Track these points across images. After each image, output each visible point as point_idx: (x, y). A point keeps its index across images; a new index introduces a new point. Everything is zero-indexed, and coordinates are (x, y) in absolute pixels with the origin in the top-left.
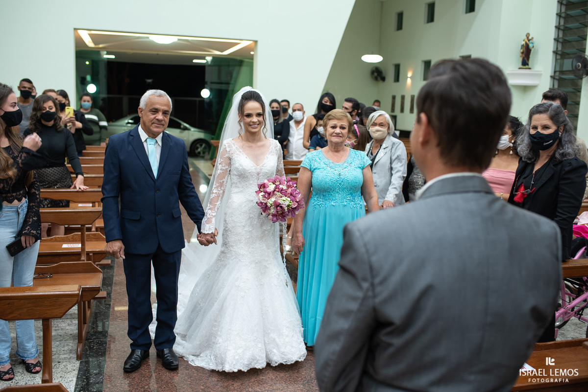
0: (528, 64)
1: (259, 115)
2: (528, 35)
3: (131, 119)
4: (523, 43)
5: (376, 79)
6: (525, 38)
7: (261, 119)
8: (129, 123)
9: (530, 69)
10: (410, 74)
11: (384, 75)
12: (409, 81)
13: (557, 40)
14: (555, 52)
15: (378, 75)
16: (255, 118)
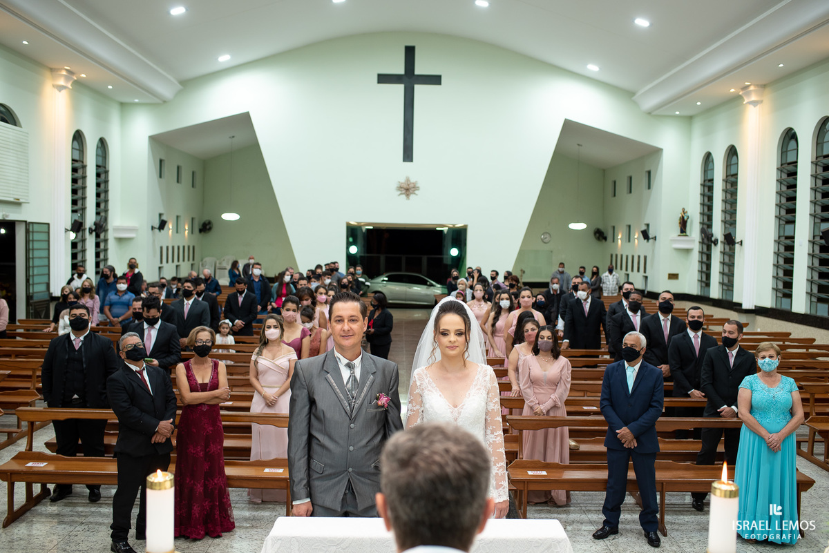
0: (685, 232)
1: (459, 333)
2: (684, 210)
3: (386, 277)
4: (680, 215)
5: (598, 239)
6: (682, 211)
7: (462, 339)
8: (384, 280)
9: (686, 236)
10: (619, 237)
11: (605, 235)
12: (620, 241)
13: (702, 214)
14: (702, 223)
15: (600, 235)
16: (452, 337)
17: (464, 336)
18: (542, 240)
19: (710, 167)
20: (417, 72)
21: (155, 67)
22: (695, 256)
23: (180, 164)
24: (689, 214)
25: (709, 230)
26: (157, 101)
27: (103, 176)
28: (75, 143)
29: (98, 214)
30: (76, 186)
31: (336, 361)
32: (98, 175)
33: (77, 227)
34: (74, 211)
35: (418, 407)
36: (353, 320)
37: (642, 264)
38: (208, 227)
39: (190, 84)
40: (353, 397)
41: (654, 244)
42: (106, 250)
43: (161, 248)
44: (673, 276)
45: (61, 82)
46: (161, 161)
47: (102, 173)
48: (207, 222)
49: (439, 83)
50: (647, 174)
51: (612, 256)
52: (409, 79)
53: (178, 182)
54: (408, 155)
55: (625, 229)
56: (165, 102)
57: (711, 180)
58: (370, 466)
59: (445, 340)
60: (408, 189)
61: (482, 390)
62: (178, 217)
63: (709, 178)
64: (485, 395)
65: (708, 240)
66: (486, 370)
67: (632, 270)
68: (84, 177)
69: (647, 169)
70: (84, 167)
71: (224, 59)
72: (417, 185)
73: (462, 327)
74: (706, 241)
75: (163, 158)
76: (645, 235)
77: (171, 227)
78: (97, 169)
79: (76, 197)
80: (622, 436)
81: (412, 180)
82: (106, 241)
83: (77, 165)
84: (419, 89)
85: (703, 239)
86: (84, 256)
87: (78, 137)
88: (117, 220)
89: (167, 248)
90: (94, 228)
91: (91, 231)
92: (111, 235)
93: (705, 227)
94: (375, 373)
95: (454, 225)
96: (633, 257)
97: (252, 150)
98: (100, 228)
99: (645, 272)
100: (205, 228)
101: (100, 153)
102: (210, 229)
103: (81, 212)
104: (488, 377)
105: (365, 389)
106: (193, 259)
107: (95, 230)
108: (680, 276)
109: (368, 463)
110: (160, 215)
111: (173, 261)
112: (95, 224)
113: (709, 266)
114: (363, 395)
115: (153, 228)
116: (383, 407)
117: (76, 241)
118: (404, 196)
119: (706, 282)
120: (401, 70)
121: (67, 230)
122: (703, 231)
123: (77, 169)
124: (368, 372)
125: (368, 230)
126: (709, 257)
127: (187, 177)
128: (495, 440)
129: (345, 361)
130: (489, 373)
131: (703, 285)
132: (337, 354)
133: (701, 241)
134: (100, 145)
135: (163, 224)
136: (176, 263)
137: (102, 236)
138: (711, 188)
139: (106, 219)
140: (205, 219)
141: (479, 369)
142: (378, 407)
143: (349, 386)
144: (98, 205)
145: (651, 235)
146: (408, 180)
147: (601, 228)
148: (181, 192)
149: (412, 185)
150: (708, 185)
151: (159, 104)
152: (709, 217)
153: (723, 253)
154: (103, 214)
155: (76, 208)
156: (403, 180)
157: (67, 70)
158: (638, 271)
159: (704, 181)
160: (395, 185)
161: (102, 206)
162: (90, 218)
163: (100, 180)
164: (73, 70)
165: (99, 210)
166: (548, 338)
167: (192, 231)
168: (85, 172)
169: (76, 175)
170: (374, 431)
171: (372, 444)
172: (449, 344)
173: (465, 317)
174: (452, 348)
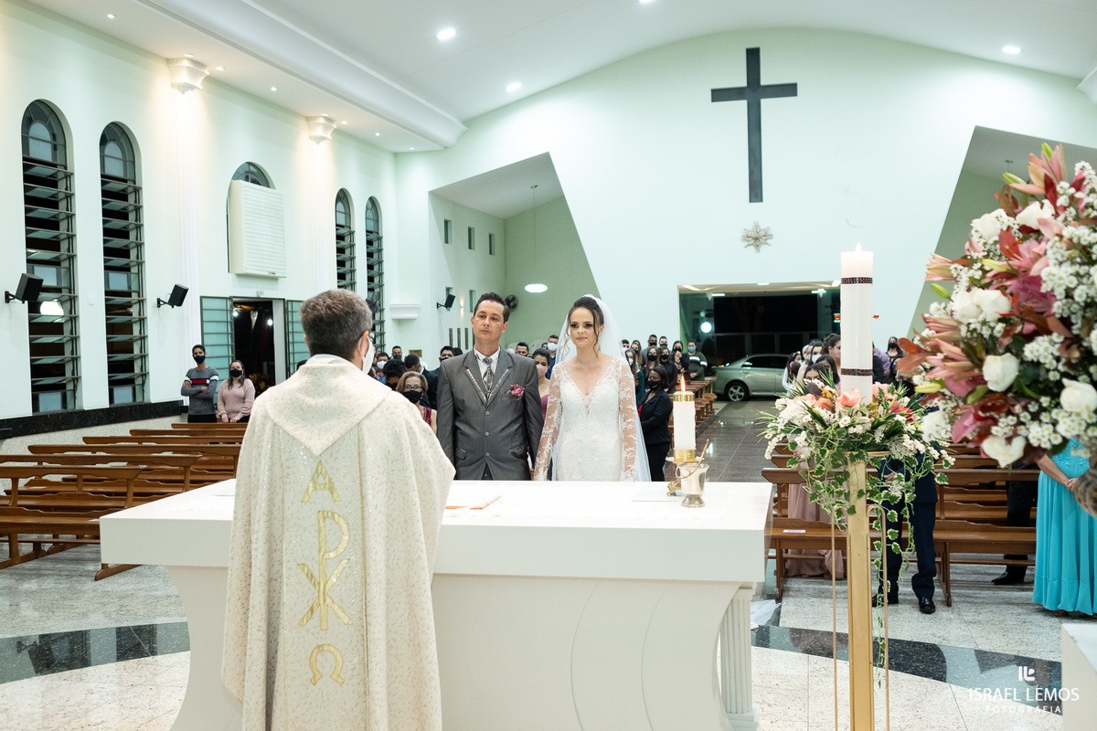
1: (588, 325)
3: (749, 361)
7: (591, 331)
16: (581, 329)
17: (592, 329)
20: (764, 81)
21: (429, 105)
23: (471, 226)
26: (437, 147)
27: (375, 244)
28: (340, 204)
29: (370, 290)
30: (342, 256)
31: (476, 358)
32: (369, 243)
35: (555, 399)
39: (473, 123)
40: (489, 388)
42: (383, 334)
43: (451, 330)
45: (319, 132)
46: (446, 222)
47: (373, 240)
48: (512, 297)
49: (795, 94)
52: (754, 91)
53: (470, 248)
54: (756, 192)
56: (446, 148)
58: (507, 452)
59: (575, 332)
60: (757, 239)
61: (612, 380)
62: (471, 292)
66: (618, 362)
68: (352, 246)
70: (352, 233)
71: (514, 88)
72: (769, 233)
73: (591, 320)
75: (448, 218)
77: (462, 304)
78: (367, 235)
79: (342, 270)
81: (763, 226)
82: (382, 322)
83: (342, 231)
84: (767, 105)
87: (343, 197)
88: (393, 297)
89: (459, 330)
92: (388, 316)
94: (511, 367)
97: (556, 206)
98: (375, 306)
101: (371, 215)
105: (500, 381)
109: (505, 449)
110: (448, 289)
114: (498, 386)
115: (438, 305)
116: (517, 396)
118: (752, 247)
120: (741, 81)
123: (343, 237)
124: (504, 367)
125: (716, 299)
127: (481, 241)
129: (482, 357)
132: (477, 352)
134: (370, 206)
135: (450, 301)
139: (380, 296)
140: (508, 293)
142: (514, 396)
143: (485, 379)
144: (370, 279)
146: (757, 226)
148: (475, 261)
149: (762, 233)
151: (439, 151)
154: (377, 290)
155: (343, 283)
156: (750, 227)
157: (326, 118)
160: (740, 234)
161: (376, 280)
163: (371, 249)
164: (331, 116)
165: (372, 285)
168: (352, 240)
169: (342, 243)
170: (509, 419)
171: (507, 431)
172: (577, 336)
173: (595, 312)
174: (580, 339)
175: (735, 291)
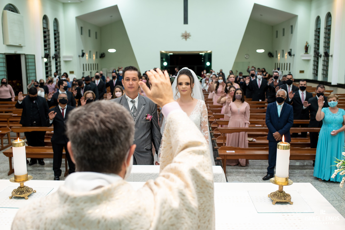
0: (307, 52)
1: (187, 84)
2: (307, 42)
4: (305, 45)
5: (270, 57)
7: (189, 86)
9: (308, 54)
10: (279, 55)
11: (273, 55)
12: (279, 57)
13: (315, 44)
14: (315, 48)
15: (271, 55)
16: (184, 86)
18: (245, 58)
19: (319, 23)
22: (312, 63)
23: (90, 29)
24: (309, 44)
25: (318, 51)
27: (57, 35)
28: (44, 20)
30: (46, 39)
31: (126, 99)
32: (55, 34)
33: (47, 56)
34: (45, 50)
36: (134, 80)
37: (289, 66)
38: (103, 55)
40: (134, 116)
41: (293, 58)
42: (60, 66)
43: (83, 65)
44: (302, 72)
46: (82, 28)
47: (57, 33)
48: (103, 54)
50: (291, 27)
51: (276, 64)
53: (89, 36)
54: (186, 21)
55: (281, 52)
56: (82, 2)
57: (319, 29)
58: (144, 148)
59: (181, 87)
60: (186, 36)
61: (198, 112)
62: (90, 52)
63: (319, 27)
64: (200, 114)
65: (317, 55)
66: (201, 103)
67: (284, 69)
68: (49, 35)
69: (291, 25)
70: (49, 31)
72: (190, 34)
73: (189, 81)
74: (316, 56)
75: (82, 26)
76: (290, 54)
77: (87, 56)
78: (54, 31)
79: (46, 44)
80: (276, 136)
81: (188, 32)
82: (60, 62)
83: (45, 30)
85: (315, 55)
86: (51, 68)
87: (45, 18)
88: (64, 53)
89: (86, 65)
90: (54, 56)
91: (53, 58)
92: (62, 60)
93: (316, 50)
94: (145, 104)
95: (207, 51)
96: (285, 64)
97: (119, 22)
98: (57, 57)
99: (289, 70)
100: (102, 56)
101: (55, 24)
102: (104, 56)
103: (48, 50)
104: (202, 105)
105: (140, 112)
106: (98, 69)
107: (55, 57)
108: (305, 72)
109: (143, 147)
110: (82, 51)
111: (89, 70)
112: (55, 55)
113: (317, 67)
114: (139, 115)
115: (79, 56)
116: (149, 120)
117: (47, 62)
118: (184, 39)
119: (316, 74)
121: (42, 58)
122: (315, 51)
123: (46, 32)
124: (141, 104)
125: (170, 55)
126: (318, 63)
127: (93, 34)
128: (205, 135)
129: (130, 99)
130: (202, 104)
131: (315, 75)
132: (127, 97)
133: (314, 55)
134: (55, 21)
135: (83, 55)
136: (90, 71)
137: (58, 60)
138: (319, 32)
139: (59, 53)
140: (102, 52)
141: (198, 102)
142: (147, 120)
143: (132, 111)
144: (56, 47)
145: (292, 54)
146: (186, 32)
147: (271, 52)
148: (91, 41)
149: (187, 35)
150: (318, 31)
151: (79, 3)
152: (318, 45)
153: (324, 61)
154: (58, 51)
155: (46, 48)
156: (184, 32)
158: (287, 70)
159: (316, 29)
160: (180, 35)
161: (58, 47)
162: (52, 52)
163: (56, 36)
165: (56, 49)
166: (240, 94)
167: (96, 57)
168: (49, 33)
169: (45, 34)
170: (145, 132)
171: (144, 138)
172: (182, 89)
173: (191, 76)
174: (184, 91)
175: (177, 53)
